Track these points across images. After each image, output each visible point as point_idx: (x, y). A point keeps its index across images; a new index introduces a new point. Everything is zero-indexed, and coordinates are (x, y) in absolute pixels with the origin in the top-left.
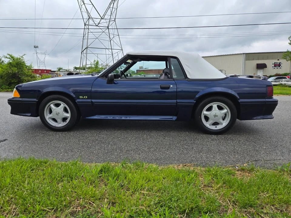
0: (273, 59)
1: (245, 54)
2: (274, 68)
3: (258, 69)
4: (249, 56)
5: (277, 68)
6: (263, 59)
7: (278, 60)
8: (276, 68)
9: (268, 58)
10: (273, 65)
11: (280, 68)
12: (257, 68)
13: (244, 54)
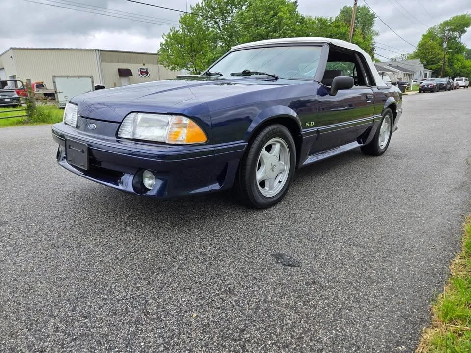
0: (137, 62)
1: (98, 50)
2: (141, 77)
3: (122, 77)
4: (105, 55)
5: (145, 77)
6: (125, 62)
7: (144, 65)
8: (143, 76)
9: (130, 62)
10: (139, 72)
11: (148, 77)
12: (119, 75)
13: (96, 50)
